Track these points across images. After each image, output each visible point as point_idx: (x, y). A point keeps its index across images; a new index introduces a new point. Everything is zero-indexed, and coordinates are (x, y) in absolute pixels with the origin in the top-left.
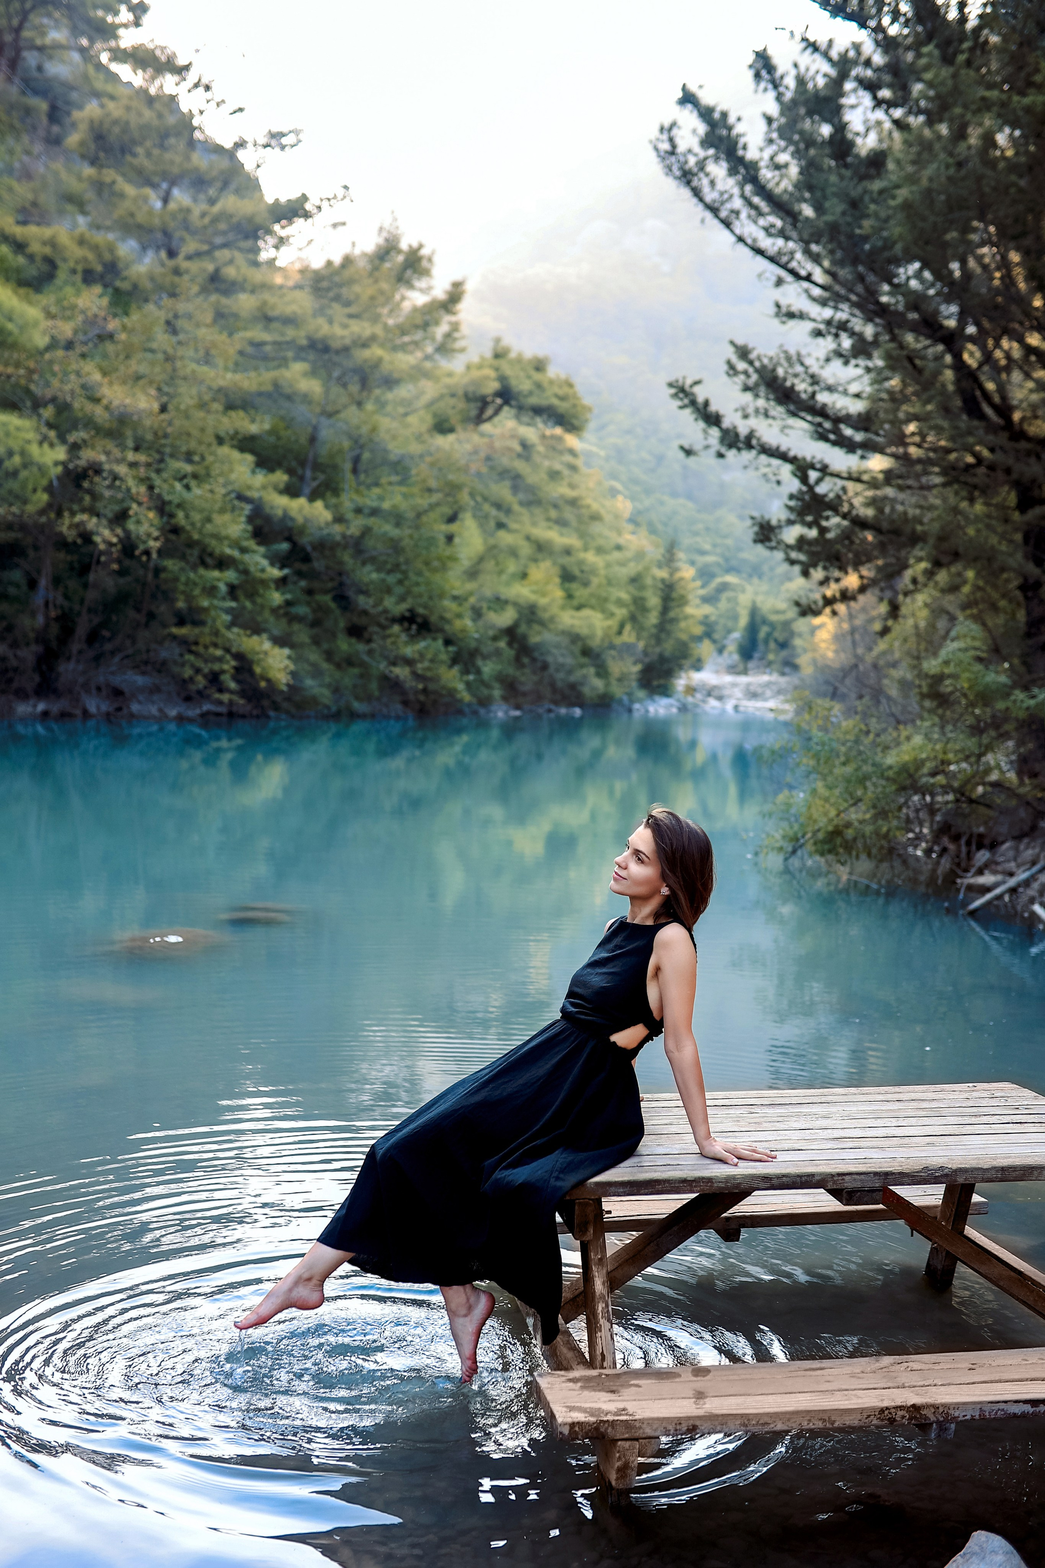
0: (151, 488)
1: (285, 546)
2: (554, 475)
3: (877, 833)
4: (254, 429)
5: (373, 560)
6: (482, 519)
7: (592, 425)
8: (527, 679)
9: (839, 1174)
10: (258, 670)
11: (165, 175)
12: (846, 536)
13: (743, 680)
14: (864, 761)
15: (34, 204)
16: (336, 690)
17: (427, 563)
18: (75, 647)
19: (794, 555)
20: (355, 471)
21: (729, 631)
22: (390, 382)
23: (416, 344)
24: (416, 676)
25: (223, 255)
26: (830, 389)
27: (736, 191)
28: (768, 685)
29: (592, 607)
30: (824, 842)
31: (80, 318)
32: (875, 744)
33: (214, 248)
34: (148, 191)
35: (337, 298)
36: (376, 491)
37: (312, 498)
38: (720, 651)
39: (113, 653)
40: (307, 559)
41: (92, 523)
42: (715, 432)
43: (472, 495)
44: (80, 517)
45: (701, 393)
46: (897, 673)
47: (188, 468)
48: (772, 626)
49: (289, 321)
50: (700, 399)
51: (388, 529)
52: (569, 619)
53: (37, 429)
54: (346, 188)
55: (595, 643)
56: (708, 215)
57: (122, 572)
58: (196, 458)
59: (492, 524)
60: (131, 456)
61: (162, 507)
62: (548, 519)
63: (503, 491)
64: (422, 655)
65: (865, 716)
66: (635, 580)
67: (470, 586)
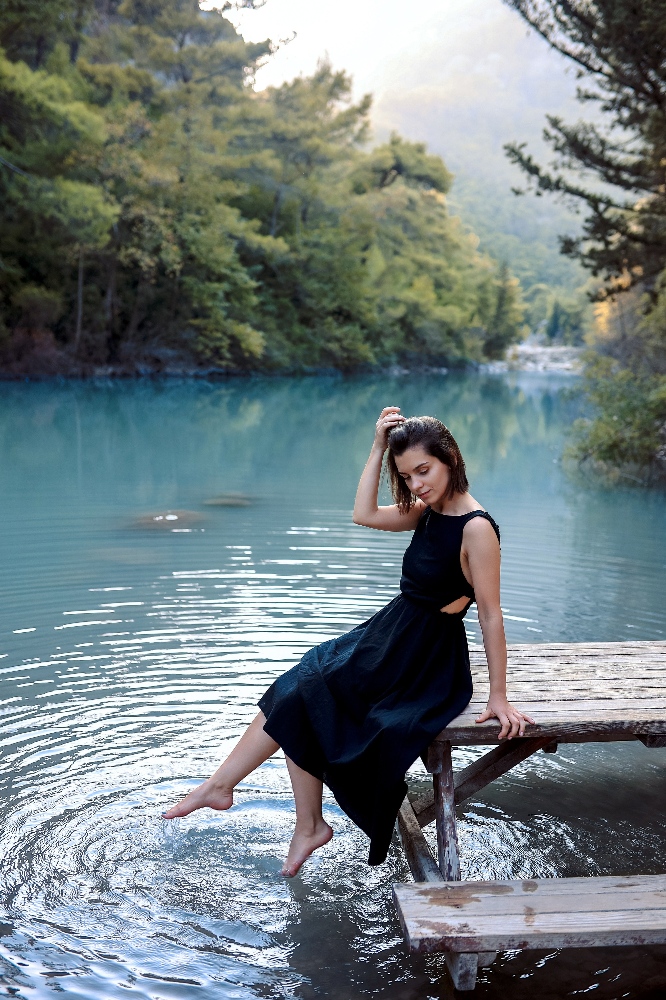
0: (175, 231)
1: (259, 268)
2: (430, 221)
3: (642, 446)
4: (238, 192)
5: (315, 275)
6: (384, 248)
7: (454, 189)
8: (413, 350)
9: (644, 723)
10: (243, 345)
11: (180, 28)
12: (623, 246)
13: (549, 350)
14: (635, 398)
15: (101, 52)
16: (293, 357)
17: (349, 277)
18: (131, 331)
19: (587, 261)
20: (304, 219)
21: (540, 319)
22: (325, 162)
23: (341, 136)
24: (343, 349)
25: (217, 79)
26: (614, 148)
27: (551, 12)
28: (565, 353)
29: (454, 304)
30: (605, 452)
31: (128, 123)
32: (640, 387)
33: (212, 75)
34: (169, 40)
35: (291, 107)
36: (317, 232)
37: (276, 236)
38: (535, 331)
39: (154, 336)
40: (274, 275)
41: (138, 254)
42: (535, 179)
43: (378, 233)
44: (132, 250)
45: (525, 153)
46: (653, 342)
47: (197, 218)
48: (568, 315)
49: (261, 122)
50: (525, 156)
51: (324, 255)
52: (439, 312)
53: (103, 193)
54: (295, 33)
55: (456, 327)
56: (532, 30)
57: (158, 285)
58: (203, 212)
59: (391, 252)
60: (162, 211)
61: (182, 244)
62: (426, 249)
63: (397, 231)
64: (346, 335)
65: (635, 368)
66: (482, 287)
67: (376, 292)
